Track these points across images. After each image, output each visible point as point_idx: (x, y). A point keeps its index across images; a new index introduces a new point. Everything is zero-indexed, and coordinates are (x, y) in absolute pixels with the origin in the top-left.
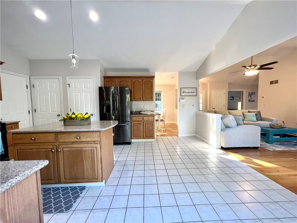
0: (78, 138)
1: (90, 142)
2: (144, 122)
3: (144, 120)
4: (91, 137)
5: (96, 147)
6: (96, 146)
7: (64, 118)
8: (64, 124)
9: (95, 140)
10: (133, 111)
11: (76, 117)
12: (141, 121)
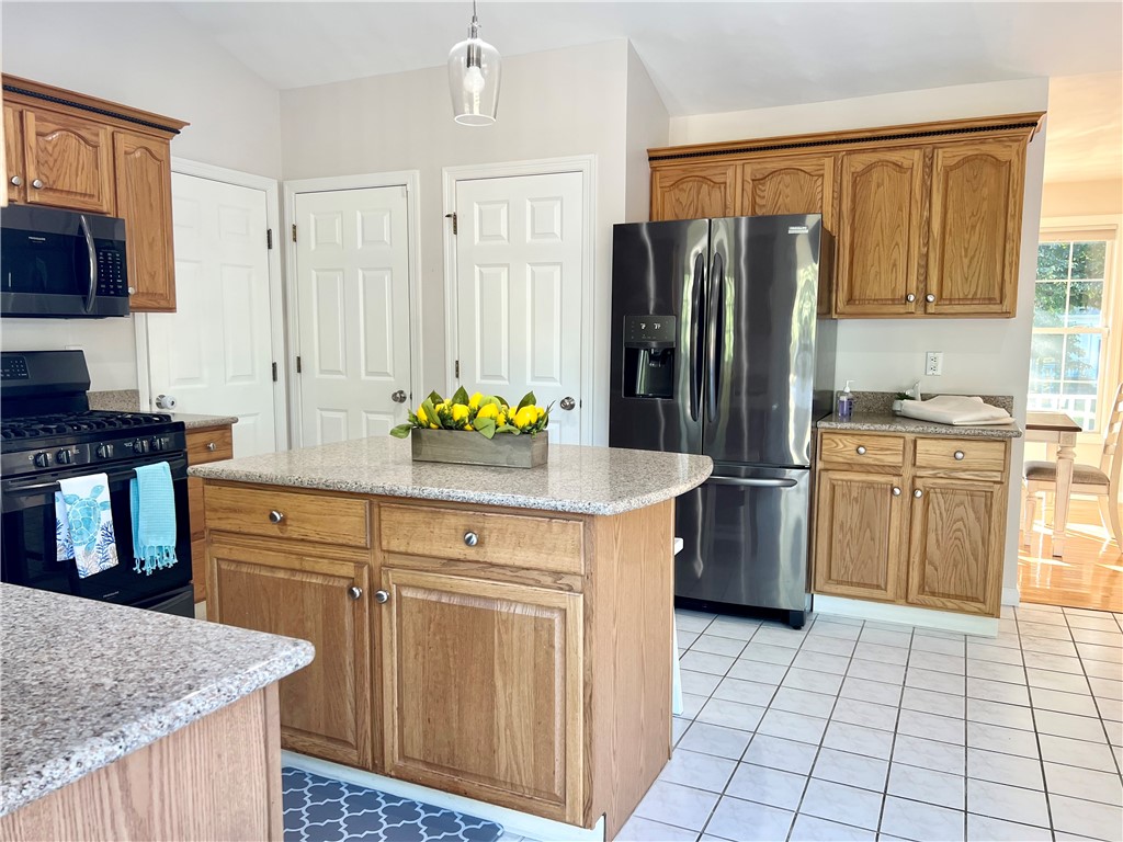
0: (474, 540)
1: (535, 574)
2: (914, 478)
3: (920, 460)
4: (539, 547)
5: (564, 612)
6: (562, 606)
7: (416, 418)
8: (415, 452)
9: (559, 568)
10: (837, 388)
11: (473, 415)
12: (895, 471)
